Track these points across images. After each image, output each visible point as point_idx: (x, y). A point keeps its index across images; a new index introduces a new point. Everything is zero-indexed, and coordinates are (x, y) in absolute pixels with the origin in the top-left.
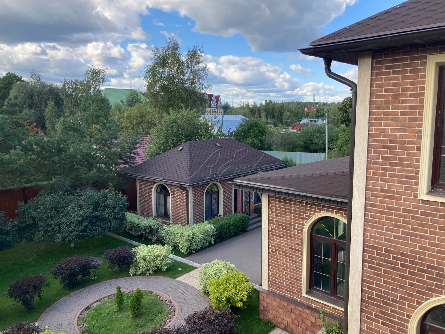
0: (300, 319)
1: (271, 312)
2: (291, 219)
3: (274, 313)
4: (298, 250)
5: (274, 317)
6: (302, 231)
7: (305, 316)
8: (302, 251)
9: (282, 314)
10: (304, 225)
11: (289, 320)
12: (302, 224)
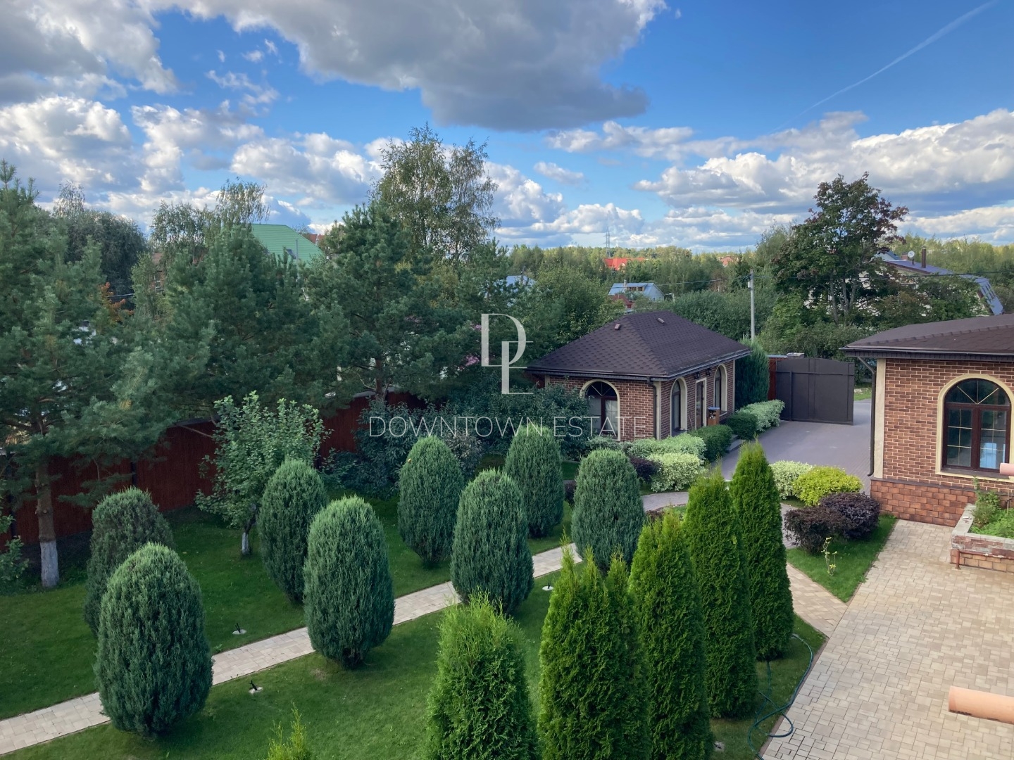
0: (935, 502)
1: (890, 502)
2: (918, 387)
3: (895, 502)
4: (930, 423)
5: (894, 507)
6: (936, 399)
7: (941, 496)
8: (936, 423)
9: (906, 501)
10: (938, 392)
11: (918, 506)
12: (934, 392)
